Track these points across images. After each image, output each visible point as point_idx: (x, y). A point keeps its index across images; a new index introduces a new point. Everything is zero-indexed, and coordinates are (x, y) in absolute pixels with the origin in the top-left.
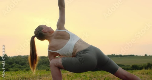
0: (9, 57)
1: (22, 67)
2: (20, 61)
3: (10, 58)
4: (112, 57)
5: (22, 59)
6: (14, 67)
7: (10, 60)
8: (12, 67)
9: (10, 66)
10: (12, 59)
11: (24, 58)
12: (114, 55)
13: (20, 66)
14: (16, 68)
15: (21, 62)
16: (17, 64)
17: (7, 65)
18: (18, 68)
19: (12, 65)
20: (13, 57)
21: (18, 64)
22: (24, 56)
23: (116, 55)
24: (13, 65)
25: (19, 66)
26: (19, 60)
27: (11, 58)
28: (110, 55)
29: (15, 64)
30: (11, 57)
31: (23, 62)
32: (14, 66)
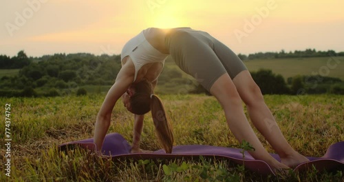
0: (31, 58)
1: (65, 84)
2: (61, 68)
3: (34, 61)
4: (307, 57)
5: (65, 63)
6: (46, 84)
7: (34, 67)
8: (41, 84)
9: (35, 83)
10: (39, 63)
11: (70, 62)
12: (314, 50)
13: (62, 81)
14: (51, 87)
15: (63, 72)
16: (54, 78)
17: (27, 79)
18: (56, 87)
19: (40, 79)
20: (40, 58)
21: (56, 76)
22: (70, 56)
23: (320, 52)
24: (44, 78)
25: (57, 82)
26: (57, 67)
27: (37, 62)
28: (303, 52)
29: (48, 76)
30: (36, 58)
31: (67, 71)
32: (46, 82)
